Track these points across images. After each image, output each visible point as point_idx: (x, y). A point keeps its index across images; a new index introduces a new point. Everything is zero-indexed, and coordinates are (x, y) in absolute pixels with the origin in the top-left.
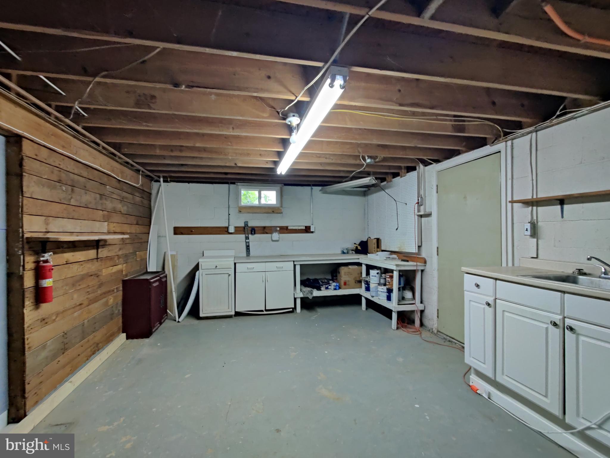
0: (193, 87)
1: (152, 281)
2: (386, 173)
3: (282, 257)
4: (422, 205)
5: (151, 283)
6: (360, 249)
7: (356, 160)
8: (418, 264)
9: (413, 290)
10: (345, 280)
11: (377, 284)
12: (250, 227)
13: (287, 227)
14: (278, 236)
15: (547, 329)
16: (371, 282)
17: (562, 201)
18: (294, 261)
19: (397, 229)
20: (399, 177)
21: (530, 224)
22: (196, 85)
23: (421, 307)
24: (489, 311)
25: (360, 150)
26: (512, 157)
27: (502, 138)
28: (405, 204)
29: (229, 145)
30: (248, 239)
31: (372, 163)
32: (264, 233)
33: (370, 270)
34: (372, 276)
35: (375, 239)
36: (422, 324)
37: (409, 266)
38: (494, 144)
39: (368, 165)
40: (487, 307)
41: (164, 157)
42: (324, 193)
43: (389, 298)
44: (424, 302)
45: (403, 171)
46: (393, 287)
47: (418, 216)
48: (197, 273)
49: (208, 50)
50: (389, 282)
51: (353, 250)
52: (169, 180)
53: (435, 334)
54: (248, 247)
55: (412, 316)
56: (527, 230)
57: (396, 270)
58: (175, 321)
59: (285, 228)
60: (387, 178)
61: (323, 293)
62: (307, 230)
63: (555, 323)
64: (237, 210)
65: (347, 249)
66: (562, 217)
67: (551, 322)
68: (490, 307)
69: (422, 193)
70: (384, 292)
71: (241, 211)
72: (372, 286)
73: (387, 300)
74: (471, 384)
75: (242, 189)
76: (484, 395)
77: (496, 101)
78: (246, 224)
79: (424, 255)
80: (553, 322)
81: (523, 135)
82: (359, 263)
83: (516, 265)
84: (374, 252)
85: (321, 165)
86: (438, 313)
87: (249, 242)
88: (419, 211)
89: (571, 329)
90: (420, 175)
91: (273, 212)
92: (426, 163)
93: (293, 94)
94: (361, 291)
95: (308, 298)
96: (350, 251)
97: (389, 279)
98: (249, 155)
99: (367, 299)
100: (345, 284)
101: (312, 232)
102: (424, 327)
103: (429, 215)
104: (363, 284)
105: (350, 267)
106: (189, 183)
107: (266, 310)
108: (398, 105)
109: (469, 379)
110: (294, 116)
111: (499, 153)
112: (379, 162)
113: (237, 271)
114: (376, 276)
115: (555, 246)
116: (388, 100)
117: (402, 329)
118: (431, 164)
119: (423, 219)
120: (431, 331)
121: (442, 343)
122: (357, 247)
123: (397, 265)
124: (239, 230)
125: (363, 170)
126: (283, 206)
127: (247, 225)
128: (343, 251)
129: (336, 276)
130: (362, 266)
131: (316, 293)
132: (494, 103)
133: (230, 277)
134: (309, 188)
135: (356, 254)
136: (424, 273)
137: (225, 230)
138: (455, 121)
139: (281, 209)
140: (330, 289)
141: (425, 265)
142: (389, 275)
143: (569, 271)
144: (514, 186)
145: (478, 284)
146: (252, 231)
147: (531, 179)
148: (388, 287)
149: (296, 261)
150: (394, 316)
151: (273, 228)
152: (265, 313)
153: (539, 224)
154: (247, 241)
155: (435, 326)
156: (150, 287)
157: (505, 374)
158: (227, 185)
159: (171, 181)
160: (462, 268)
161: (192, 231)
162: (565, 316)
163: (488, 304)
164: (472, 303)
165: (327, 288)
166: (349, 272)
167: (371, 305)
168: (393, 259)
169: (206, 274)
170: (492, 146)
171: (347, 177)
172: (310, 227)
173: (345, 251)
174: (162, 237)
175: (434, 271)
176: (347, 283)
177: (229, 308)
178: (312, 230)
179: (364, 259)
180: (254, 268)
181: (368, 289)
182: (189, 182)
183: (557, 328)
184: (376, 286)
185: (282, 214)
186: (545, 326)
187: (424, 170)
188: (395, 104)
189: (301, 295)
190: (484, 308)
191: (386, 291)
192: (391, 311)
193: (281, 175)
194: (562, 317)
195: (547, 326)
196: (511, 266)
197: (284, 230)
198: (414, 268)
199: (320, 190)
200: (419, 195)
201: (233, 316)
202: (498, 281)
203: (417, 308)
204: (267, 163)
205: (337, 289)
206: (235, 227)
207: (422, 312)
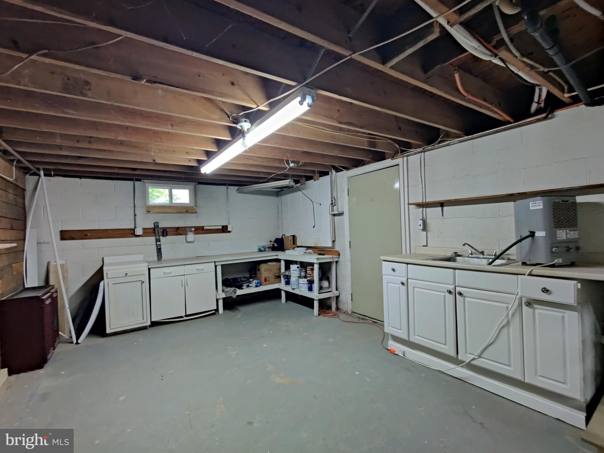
0: (155, 82)
1: (44, 297)
2: (301, 176)
3: (199, 259)
4: (335, 206)
5: (43, 301)
6: (277, 246)
7: (280, 163)
8: (334, 256)
9: (328, 279)
10: (266, 277)
11: (298, 278)
12: (161, 228)
13: (203, 227)
14: (194, 237)
15: (445, 296)
16: (291, 276)
17: (442, 204)
18: (215, 262)
19: (314, 227)
20: (313, 180)
21: (422, 221)
22: (159, 81)
23: (336, 293)
24: (404, 288)
25: (288, 155)
26: (408, 170)
27: (400, 154)
28: (320, 205)
29: (158, 141)
30: (160, 241)
31: (294, 167)
32: (177, 235)
33: (291, 265)
34: (293, 270)
35: (291, 236)
36: (338, 309)
37: (326, 258)
38: (394, 158)
39: (291, 169)
40: (401, 285)
41: (60, 147)
42: (240, 193)
43: (310, 289)
44: (338, 289)
45: (316, 175)
46: (314, 278)
47: (332, 215)
48: (102, 284)
49: (195, 54)
50: (310, 275)
51: (269, 248)
52: (53, 173)
53: (349, 314)
54: (159, 250)
55: (328, 303)
56: (420, 226)
57: (316, 263)
58: (72, 343)
59: (201, 228)
60: (301, 181)
61: (245, 291)
62: (224, 229)
63: (450, 291)
64: (145, 210)
65: (264, 247)
66: (443, 215)
67: (448, 291)
68: (404, 286)
69: (335, 195)
70: (304, 284)
71: (149, 211)
72: (293, 279)
73: (309, 291)
74: (389, 348)
75: (150, 187)
76: (400, 354)
77: (401, 127)
78: (156, 226)
79: (337, 248)
80: (449, 291)
81: (415, 154)
82: (278, 259)
83: (412, 252)
84: (290, 248)
85: (245, 166)
86: (352, 297)
87: (160, 245)
88: (333, 211)
89: (460, 294)
90: (332, 179)
91: (187, 211)
92: (338, 170)
93: (256, 103)
94: (282, 285)
95: (231, 297)
96: (267, 248)
97: (310, 272)
98: (175, 152)
99: (286, 292)
100: (266, 280)
101: (229, 232)
102: (339, 311)
103: (341, 214)
104: (282, 279)
105: (269, 263)
106: (80, 179)
107: (186, 316)
108: (338, 122)
109: (387, 344)
110: (246, 121)
111: (398, 166)
112: (300, 166)
113: (151, 277)
114: (296, 270)
115: (438, 237)
116: (331, 118)
117: (323, 314)
118: (342, 171)
119: (336, 217)
120: (346, 313)
121: (357, 321)
122: (273, 244)
123: (318, 259)
124: (147, 232)
125: (284, 173)
126: (198, 205)
127: (158, 226)
128: (260, 249)
129: (256, 273)
130: (280, 262)
131: (239, 292)
132: (400, 128)
133: (144, 285)
134: (225, 187)
135: (273, 251)
136: (338, 263)
137: (131, 233)
138: (370, 138)
139: (196, 209)
140: (251, 286)
141: (339, 257)
142: (310, 268)
143: (449, 254)
144: (410, 192)
145: (395, 269)
146: (163, 233)
147: (422, 187)
148: (309, 279)
149: (218, 262)
150: (316, 304)
151: (187, 228)
152: (185, 318)
153: (428, 220)
154: (158, 243)
155: (350, 308)
156: (43, 305)
157: (416, 334)
158: (131, 183)
159: (55, 175)
160: (381, 257)
161: (87, 235)
162: (456, 285)
163: (403, 284)
164: (389, 284)
165: (248, 286)
166: (268, 269)
167: (292, 297)
168: (310, 253)
169: (113, 284)
170: (392, 160)
171: (265, 178)
172: (227, 226)
173: (262, 249)
174: (44, 243)
175: (347, 262)
176: (268, 279)
177: (143, 319)
178: (229, 230)
179: (283, 256)
180: (171, 272)
181: (288, 283)
182: (80, 177)
183: (451, 294)
184: (296, 279)
185: (196, 214)
186: (443, 294)
187: (336, 175)
188: (335, 121)
189: (224, 296)
190: (399, 287)
191: (306, 282)
192: (313, 300)
193: (205, 175)
194: (454, 286)
195: (445, 294)
196: (409, 253)
197: (200, 230)
198: (331, 260)
199: (237, 190)
200: (332, 197)
201: (148, 327)
202: (409, 265)
203: (334, 294)
204: (190, 161)
205: (259, 285)
206: (144, 229)
207: (338, 297)
